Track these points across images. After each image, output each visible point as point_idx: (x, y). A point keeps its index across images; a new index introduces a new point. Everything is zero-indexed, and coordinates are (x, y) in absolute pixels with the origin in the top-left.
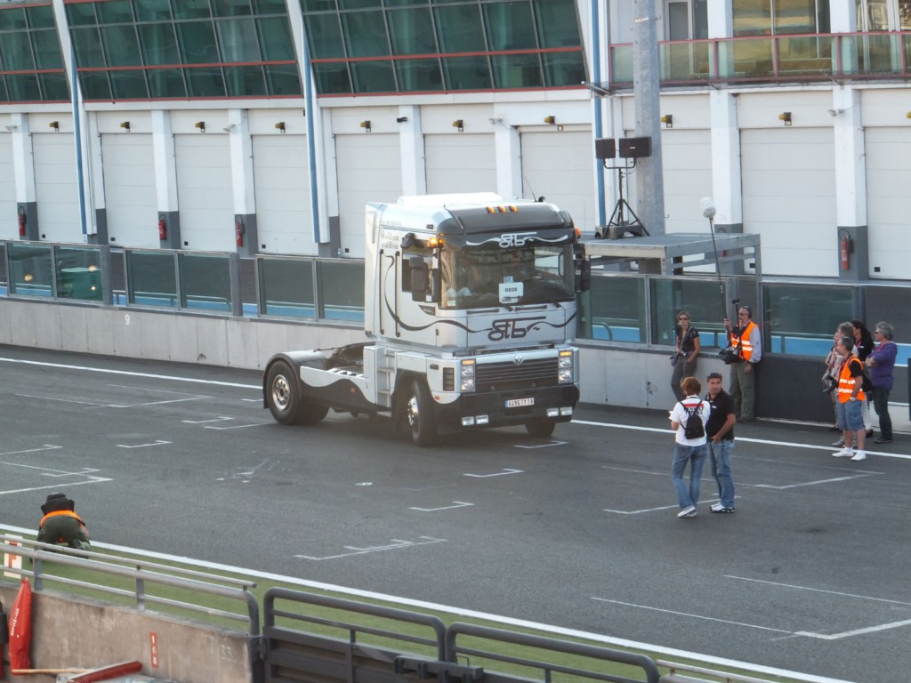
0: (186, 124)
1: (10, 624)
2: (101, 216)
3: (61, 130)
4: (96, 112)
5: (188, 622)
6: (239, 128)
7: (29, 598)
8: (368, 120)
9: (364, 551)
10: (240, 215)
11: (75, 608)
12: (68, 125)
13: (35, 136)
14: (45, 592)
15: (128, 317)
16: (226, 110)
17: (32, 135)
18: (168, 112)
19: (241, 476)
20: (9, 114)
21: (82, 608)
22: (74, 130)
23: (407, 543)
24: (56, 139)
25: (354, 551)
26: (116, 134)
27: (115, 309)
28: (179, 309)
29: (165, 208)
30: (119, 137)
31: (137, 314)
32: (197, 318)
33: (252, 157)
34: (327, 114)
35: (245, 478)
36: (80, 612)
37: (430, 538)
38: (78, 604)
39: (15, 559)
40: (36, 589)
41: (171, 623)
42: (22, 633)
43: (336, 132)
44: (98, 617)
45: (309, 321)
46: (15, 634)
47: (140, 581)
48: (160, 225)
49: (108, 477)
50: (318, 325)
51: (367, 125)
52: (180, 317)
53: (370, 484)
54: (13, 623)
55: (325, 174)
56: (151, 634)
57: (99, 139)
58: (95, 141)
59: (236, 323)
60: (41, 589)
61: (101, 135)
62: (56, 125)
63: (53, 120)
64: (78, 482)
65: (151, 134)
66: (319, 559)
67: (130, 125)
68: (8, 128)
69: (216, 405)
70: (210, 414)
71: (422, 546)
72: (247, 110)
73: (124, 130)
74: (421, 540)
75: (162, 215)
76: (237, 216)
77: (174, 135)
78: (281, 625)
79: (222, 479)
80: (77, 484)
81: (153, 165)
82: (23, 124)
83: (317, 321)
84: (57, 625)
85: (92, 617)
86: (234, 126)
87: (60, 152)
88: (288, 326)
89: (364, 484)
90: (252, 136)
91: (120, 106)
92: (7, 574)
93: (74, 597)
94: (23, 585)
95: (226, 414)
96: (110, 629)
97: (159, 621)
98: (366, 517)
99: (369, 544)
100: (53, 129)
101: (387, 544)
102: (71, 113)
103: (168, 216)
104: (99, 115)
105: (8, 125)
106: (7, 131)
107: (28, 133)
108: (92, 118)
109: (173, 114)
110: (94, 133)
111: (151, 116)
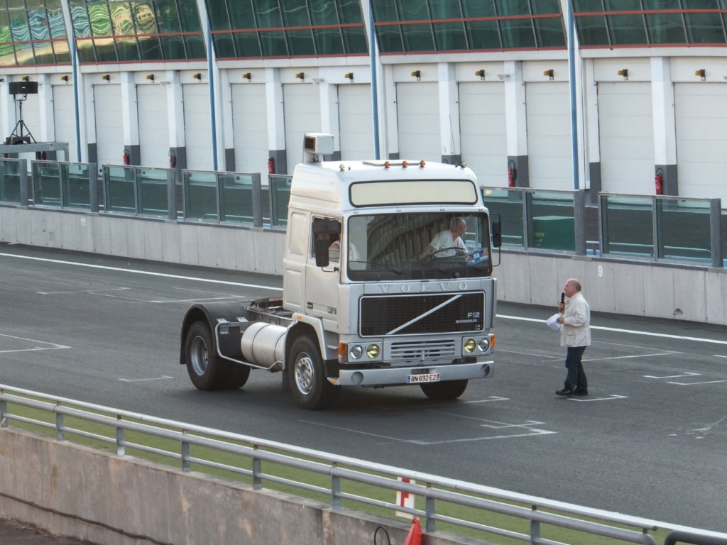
0: (686, 72)
2: (595, 170)
3: (556, 78)
4: (593, 59)
7: (419, 539)
12: (563, 73)
13: (529, 86)
14: (438, 534)
15: (601, 268)
17: (525, 84)
18: (668, 59)
19: (696, 432)
20: (502, 62)
22: (569, 79)
24: (550, 88)
26: (614, 82)
27: (586, 260)
28: (656, 260)
29: (662, 161)
30: (617, 85)
31: (611, 265)
32: (675, 270)
35: (700, 434)
39: (407, 497)
40: (428, 530)
47: (535, 523)
48: (656, 179)
49: (551, 430)
52: (656, 269)
57: (595, 87)
58: (592, 89)
59: (715, 274)
60: (433, 531)
61: (597, 83)
62: (551, 73)
63: (548, 68)
64: (519, 434)
65: (650, 82)
67: (629, 73)
68: (501, 76)
69: (684, 360)
70: (676, 370)
73: (622, 78)
75: (658, 168)
77: (674, 83)
79: (675, 435)
80: (515, 436)
81: (649, 115)
82: (516, 72)
87: (554, 101)
91: (618, 52)
92: (399, 514)
94: (413, 525)
95: (692, 369)
100: (547, 78)
102: (566, 60)
103: (665, 170)
104: (596, 62)
105: (501, 74)
106: (499, 80)
107: (521, 82)
108: (589, 66)
109: (673, 61)
110: (590, 82)
111: (650, 63)
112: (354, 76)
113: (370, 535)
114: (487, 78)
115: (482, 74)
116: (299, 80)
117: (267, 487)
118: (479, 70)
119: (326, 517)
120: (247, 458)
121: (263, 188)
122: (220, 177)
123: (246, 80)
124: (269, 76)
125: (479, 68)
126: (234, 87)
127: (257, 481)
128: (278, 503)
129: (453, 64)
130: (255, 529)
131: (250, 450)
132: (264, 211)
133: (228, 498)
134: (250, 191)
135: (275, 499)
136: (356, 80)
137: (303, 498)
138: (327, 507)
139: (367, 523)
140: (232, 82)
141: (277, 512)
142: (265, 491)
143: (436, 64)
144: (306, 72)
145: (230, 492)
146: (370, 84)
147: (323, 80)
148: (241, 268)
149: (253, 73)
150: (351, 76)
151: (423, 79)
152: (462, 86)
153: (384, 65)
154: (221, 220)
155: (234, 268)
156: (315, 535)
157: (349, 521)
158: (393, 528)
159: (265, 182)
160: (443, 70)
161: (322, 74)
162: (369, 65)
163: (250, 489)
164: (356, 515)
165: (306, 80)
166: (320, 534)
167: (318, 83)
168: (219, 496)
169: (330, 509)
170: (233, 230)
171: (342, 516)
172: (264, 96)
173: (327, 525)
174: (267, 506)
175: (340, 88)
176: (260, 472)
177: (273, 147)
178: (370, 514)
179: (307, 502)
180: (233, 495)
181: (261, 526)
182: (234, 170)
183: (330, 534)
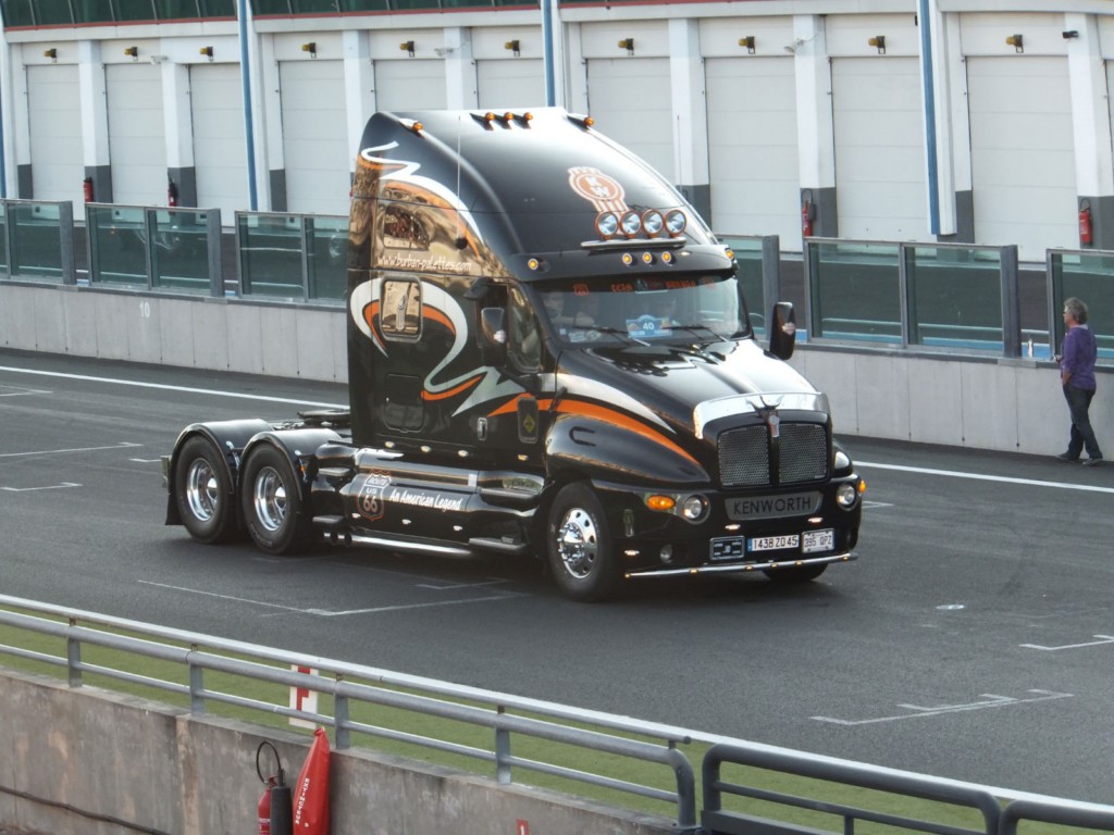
0: (725, 41)
1: (295, 804)
3: (524, 53)
4: (580, 24)
5: (579, 804)
6: (810, 46)
7: (326, 760)
8: (1018, 33)
9: (929, 712)
10: (810, 190)
11: (398, 777)
12: (534, 45)
13: (482, 66)
14: (354, 752)
16: (789, 16)
17: (477, 62)
18: (696, 21)
21: (410, 779)
22: (544, 54)
23: (1007, 700)
24: (516, 69)
25: (914, 712)
26: (612, 59)
30: (616, 63)
33: (832, 93)
34: (952, 25)
36: (406, 785)
37: (1045, 692)
38: (404, 772)
39: (307, 696)
40: (338, 746)
41: (551, 804)
42: (314, 821)
43: (968, 52)
44: (436, 793)
45: (892, 348)
46: (302, 821)
47: (503, 732)
50: (906, 356)
51: (1018, 41)
53: (962, 607)
54: (300, 802)
55: (950, 120)
56: (520, 823)
57: (584, 67)
58: (578, 70)
60: (347, 747)
61: (587, 61)
62: (515, 46)
63: (511, 37)
65: (668, 58)
66: (851, 723)
67: (635, 44)
68: (439, 51)
71: (1029, 704)
72: (823, 16)
73: (624, 52)
74: (1030, 696)
76: (804, 192)
77: (705, 59)
78: (732, 808)
82: (462, 45)
83: (905, 348)
84: (371, 806)
85: (426, 793)
86: (801, 43)
88: (857, 356)
89: (950, 607)
90: (831, 60)
91: (617, 12)
92: (294, 722)
93: (400, 760)
94: (316, 739)
96: (455, 814)
97: (533, 801)
98: (945, 659)
99: (943, 700)
100: (510, 53)
101: (972, 701)
102: (539, 26)
104: (583, 27)
105: (439, 47)
106: (436, 56)
107: (471, 60)
108: (574, 34)
109: (703, 25)
110: (576, 58)
111: (667, 29)
112: (215, 51)
113: (250, 754)
114: (418, 54)
115: (410, 47)
116: (130, 58)
117: (90, 684)
118: (405, 42)
119: (182, 728)
120: (58, 640)
121: (76, 225)
122: (11, 208)
123: (49, 60)
124: (85, 51)
125: (406, 39)
126: (31, 71)
127: (75, 674)
128: (109, 709)
129: (366, 33)
130: (72, 748)
131: (64, 626)
132: (78, 261)
133: (30, 701)
134: (56, 230)
135: (103, 702)
136: (217, 58)
137: (145, 700)
138: (184, 714)
139: (245, 735)
140: (27, 62)
141: (107, 722)
142: (87, 689)
143: (339, 32)
144: (140, 46)
145: (34, 692)
146: (238, 63)
147: (166, 58)
148: (45, 347)
149: (59, 48)
150: (209, 52)
151: (320, 55)
152: (379, 66)
153: (260, 35)
154: (12, 274)
155: (33, 348)
156: (166, 756)
157: (217, 733)
158: (285, 743)
159: (79, 214)
160: (351, 42)
161: (165, 48)
162: (237, 35)
163: (65, 686)
164: (228, 724)
165: (141, 58)
166: (173, 755)
167: (159, 63)
168: (17, 697)
169: (188, 716)
170: (30, 290)
171: (206, 726)
172: (77, 83)
173: (183, 740)
174: (90, 712)
175: (193, 70)
176: (79, 660)
177: (92, 162)
178: (250, 723)
179: (152, 705)
180: (39, 697)
181: (82, 742)
182: (31, 196)
183: (188, 756)
